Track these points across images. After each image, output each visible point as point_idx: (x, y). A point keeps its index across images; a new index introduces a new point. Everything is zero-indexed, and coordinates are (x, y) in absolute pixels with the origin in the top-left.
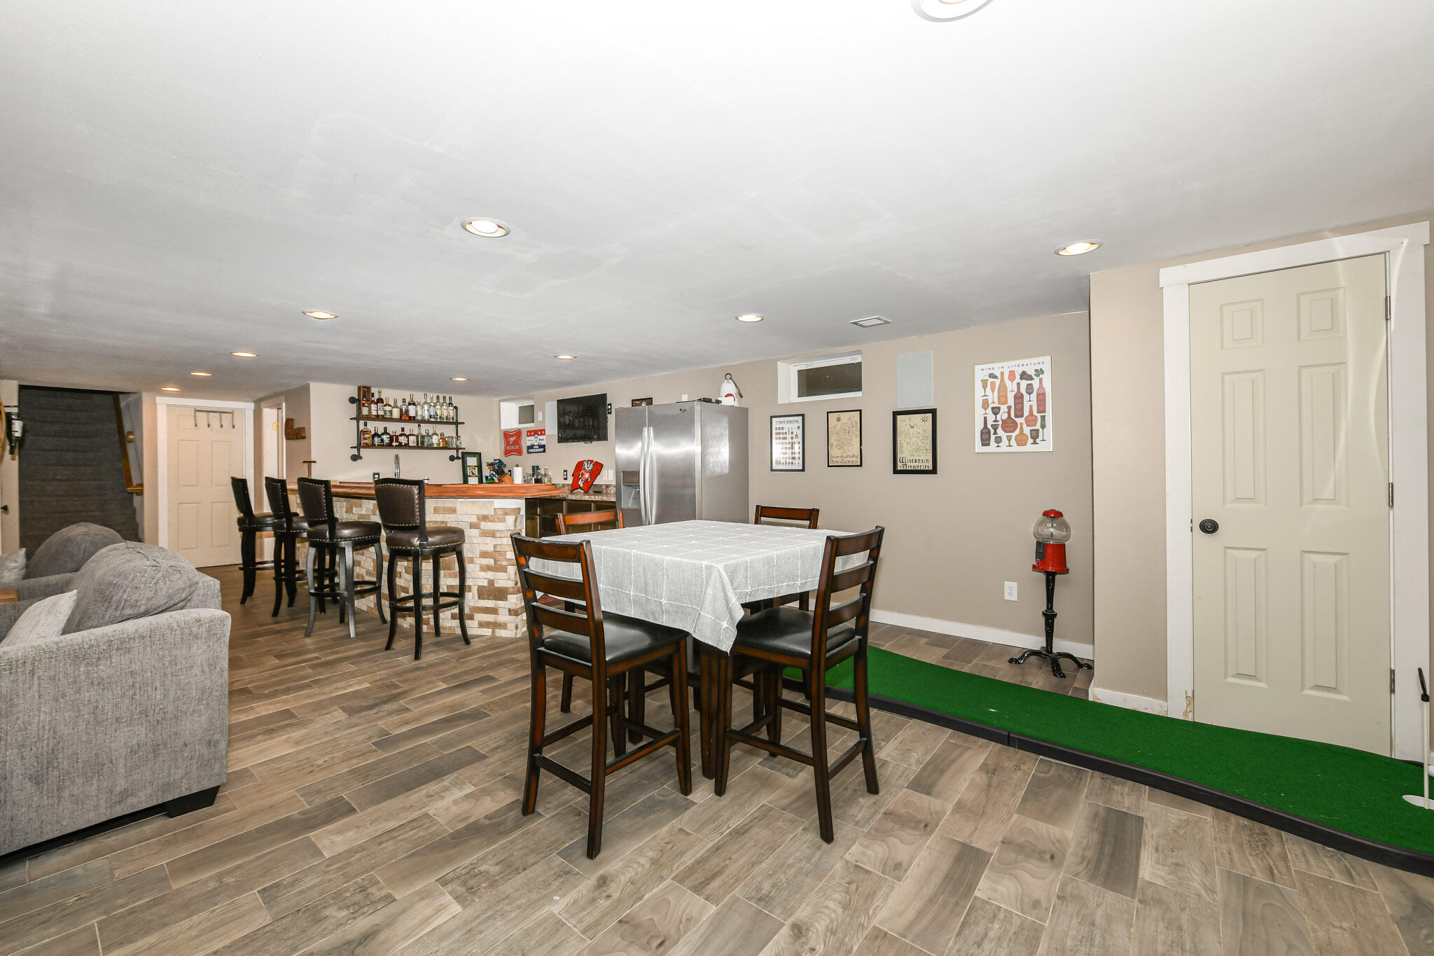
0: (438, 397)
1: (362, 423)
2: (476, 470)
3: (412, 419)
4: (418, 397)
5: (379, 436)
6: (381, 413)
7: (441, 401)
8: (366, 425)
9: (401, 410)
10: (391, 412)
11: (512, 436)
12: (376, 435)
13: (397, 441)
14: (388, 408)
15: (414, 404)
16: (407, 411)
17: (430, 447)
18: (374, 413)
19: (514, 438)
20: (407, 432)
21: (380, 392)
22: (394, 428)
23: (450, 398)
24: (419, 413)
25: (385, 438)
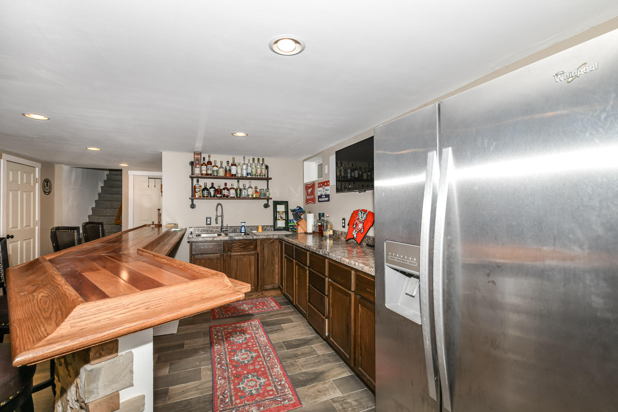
0: (254, 159)
1: (195, 180)
2: (284, 215)
3: (233, 177)
4: (239, 159)
5: (207, 190)
6: (209, 172)
7: (256, 161)
8: (198, 181)
9: (226, 171)
10: (217, 171)
11: (309, 188)
12: (205, 189)
13: (221, 193)
14: (215, 168)
15: (235, 165)
16: (230, 170)
17: (247, 198)
18: (204, 172)
19: (311, 189)
20: (229, 186)
21: (209, 157)
22: (219, 183)
23: (263, 159)
24: (239, 171)
25: (212, 191)
